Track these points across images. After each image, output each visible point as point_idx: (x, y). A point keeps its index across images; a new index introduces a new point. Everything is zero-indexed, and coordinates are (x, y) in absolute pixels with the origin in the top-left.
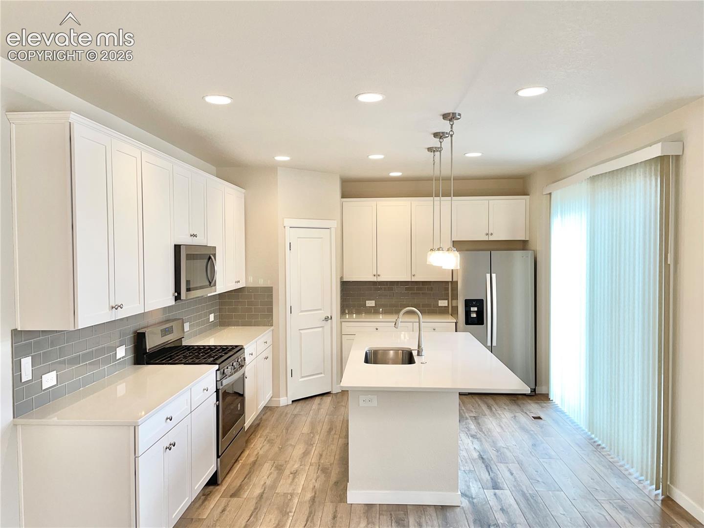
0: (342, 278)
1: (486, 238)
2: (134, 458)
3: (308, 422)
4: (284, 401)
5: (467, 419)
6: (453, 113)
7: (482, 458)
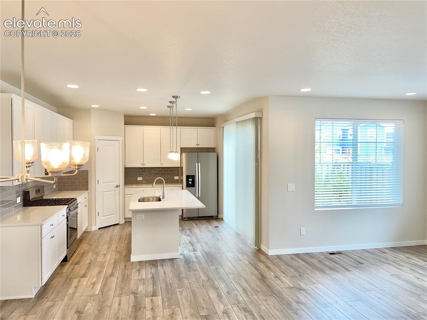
0: (125, 165)
1: (196, 147)
2: (41, 238)
3: (108, 236)
4: (94, 228)
5: (186, 229)
6: (177, 96)
7: (190, 242)
